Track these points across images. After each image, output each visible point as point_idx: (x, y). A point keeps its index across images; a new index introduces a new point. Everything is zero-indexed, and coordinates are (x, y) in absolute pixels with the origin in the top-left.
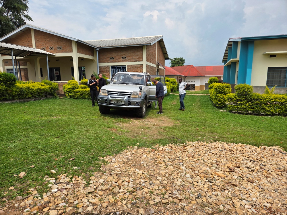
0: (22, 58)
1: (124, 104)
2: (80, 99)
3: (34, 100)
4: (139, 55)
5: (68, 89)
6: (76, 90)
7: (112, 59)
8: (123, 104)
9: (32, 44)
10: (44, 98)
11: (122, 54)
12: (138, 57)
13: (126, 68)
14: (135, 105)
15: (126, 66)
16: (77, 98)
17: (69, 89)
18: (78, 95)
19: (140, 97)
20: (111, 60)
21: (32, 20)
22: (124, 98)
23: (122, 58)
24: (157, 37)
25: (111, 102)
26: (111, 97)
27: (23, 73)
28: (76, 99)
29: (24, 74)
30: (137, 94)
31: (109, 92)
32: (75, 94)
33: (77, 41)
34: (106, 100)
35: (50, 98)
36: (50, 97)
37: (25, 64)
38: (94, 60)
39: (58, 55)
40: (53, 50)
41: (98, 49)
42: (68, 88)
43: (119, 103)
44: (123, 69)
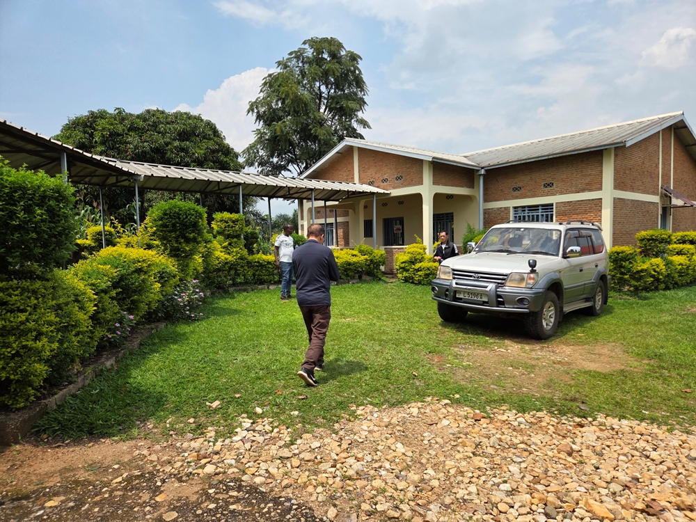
0: (337, 203)
1: (487, 300)
2: (424, 284)
3: (337, 285)
4: (590, 175)
5: (402, 263)
6: (418, 266)
7: (518, 192)
8: (484, 302)
9: (353, 175)
10: (354, 281)
11: (545, 176)
12: (588, 180)
13: (554, 210)
14: (515, 306)
15: (552, 205)
16: (420, 283)
17: (404, 262)
18: (420, 276)
19: (530, 286)
20: (516, 192)
21: (369, 127)
22: (486, 287)
23: (542, 187)
24: (663, 118)
25: (457, 296)
26: (456, 284)
27: (342, 230)
28: (416, 284)
29: (344, 232)
30: (522, 279)
31: (455, 272)
32: (414, 274)
33: (431, 160)
34: (447, 290)
35: (365, 281)
36: (368, 278)
37: (346, 214)
38: (475, 197)
39: (396, 192)
40: (388, 183)
41: (483, 172)
42: (402, 261)
43: (475, 298)
44: (545, 214)
